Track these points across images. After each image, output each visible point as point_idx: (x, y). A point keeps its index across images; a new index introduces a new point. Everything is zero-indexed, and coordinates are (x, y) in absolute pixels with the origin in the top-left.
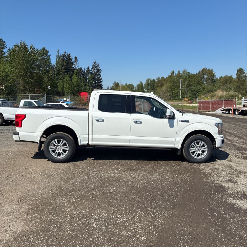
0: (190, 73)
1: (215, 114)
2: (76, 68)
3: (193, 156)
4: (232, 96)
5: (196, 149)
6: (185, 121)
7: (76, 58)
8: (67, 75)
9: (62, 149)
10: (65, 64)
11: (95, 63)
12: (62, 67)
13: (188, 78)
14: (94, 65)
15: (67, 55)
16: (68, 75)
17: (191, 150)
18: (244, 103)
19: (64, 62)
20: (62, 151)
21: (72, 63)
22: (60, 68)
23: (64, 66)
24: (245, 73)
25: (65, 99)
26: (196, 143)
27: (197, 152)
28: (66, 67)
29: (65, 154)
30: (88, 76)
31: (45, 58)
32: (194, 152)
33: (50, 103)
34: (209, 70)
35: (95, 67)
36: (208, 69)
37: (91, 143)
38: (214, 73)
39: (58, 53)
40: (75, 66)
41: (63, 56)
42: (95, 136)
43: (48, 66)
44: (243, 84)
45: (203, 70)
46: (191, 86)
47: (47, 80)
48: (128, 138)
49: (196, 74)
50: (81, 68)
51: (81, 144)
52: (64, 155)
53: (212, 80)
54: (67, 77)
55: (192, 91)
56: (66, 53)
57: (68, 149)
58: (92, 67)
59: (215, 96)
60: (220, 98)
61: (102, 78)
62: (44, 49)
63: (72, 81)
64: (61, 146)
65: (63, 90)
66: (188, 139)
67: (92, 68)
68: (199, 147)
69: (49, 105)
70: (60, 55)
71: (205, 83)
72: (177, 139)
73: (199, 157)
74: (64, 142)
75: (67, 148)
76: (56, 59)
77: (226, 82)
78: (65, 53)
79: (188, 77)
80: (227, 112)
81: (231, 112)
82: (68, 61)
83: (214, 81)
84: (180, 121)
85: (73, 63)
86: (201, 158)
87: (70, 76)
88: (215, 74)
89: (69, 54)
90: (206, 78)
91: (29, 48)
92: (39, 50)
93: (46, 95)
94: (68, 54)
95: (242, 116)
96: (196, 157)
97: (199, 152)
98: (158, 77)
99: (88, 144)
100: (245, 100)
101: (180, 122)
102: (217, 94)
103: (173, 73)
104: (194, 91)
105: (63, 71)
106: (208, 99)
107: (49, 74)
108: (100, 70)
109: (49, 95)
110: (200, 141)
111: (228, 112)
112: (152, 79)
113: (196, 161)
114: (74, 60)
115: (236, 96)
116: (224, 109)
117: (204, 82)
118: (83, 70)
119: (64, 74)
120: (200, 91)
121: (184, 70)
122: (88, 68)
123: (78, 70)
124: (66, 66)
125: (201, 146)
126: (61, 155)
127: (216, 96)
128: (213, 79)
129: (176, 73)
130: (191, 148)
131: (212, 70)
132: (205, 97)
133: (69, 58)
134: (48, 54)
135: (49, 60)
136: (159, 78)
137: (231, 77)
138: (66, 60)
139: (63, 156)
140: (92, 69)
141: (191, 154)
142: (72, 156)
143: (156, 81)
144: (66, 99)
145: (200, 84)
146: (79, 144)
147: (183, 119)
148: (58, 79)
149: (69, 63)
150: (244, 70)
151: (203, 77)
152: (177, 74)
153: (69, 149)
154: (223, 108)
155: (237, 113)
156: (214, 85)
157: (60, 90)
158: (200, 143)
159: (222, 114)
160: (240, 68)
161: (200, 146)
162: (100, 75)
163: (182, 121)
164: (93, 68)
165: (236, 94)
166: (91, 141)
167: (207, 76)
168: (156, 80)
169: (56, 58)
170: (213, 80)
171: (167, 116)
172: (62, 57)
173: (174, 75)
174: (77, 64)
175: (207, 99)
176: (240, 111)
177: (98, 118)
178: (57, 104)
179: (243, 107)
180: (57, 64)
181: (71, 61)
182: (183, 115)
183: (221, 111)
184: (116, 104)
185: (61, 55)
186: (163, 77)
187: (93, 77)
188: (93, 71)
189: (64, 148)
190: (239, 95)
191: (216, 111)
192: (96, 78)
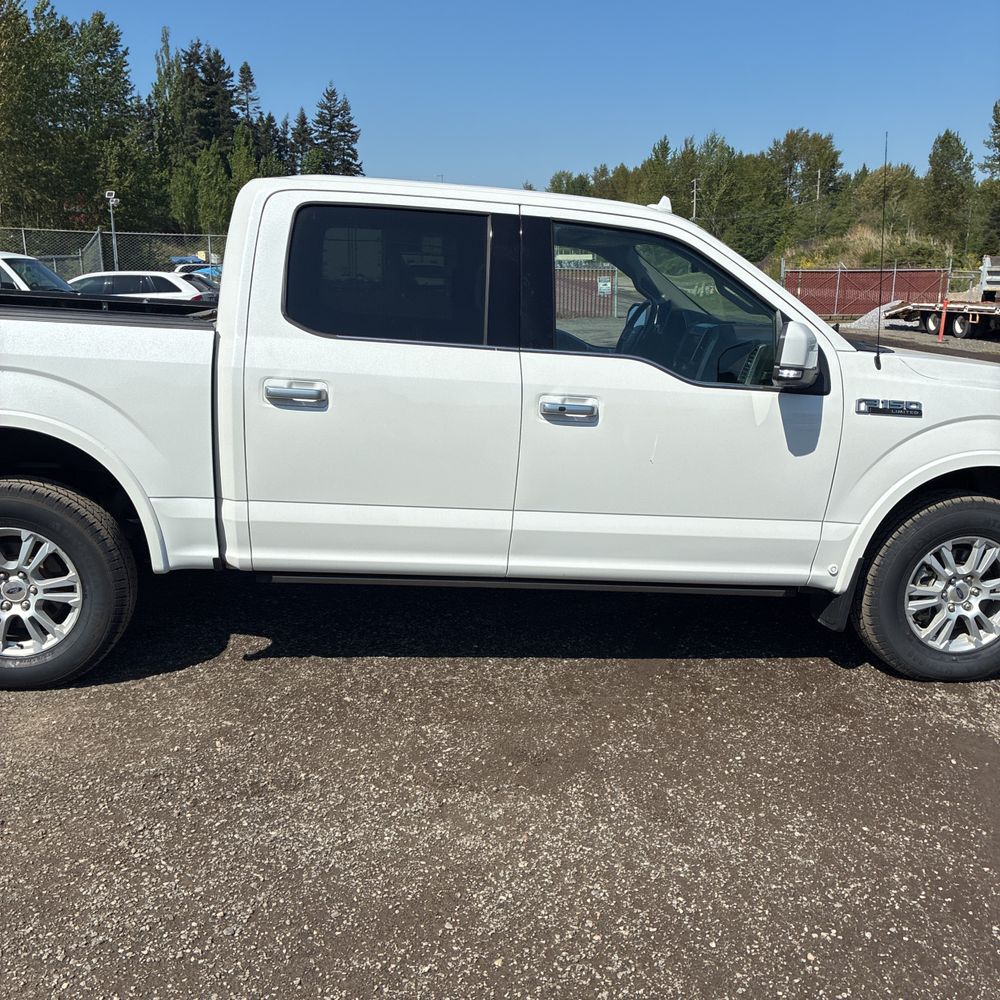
0: (737, 152)
1: (861, 333)
2: (248, 116)
3: (923, 633)
4: (918, 253)
5: (944, 591)
6: (895, 409)
7: (246, 71)
8: (208, 149)
9: (33, 600)
10: (200, 97)
11: (331, 95)
12: (184, 113)
13: (728, 171)
14: (327, 108)
15: (204, 56)
16: (213, 146)
17: (911, 598)
18: (989, 282)
19: (194, 87)
20: (32, 612)
21: (232, 92)
22: (178, 117)
23: (195, 107)
24: (968, 154)
25: (201, 255)
26: (948, 555)
27: (952, 611)
28: (203, 111)
29: (57, 628)
30: (299, 155)
31: (104, 66)
32: (934, 610)
33: (120, 269)
34: (816, 138)
35: (333, 117)
36: (814, 135)
37: (236, 557)
38: (836, 155)
39: (167, 47)
40: (243, 110)
41: (188, 62)
42: (262, 511)
43: (116, 103)
44: (955, 203)
45: (792, 138)
46: (739, 209)
47: (113, 165)
48: (499, 520)
49: (763, 154)
50: (271, 119)
51: (172, 563)
52: (51, 641)
53: (827, 185)
54: (208, 157)
55: (740, 229)
56: (202, 49)
57: (75, 598)
58: (320, 116)
59: (843, 251)
60: (866, 261)
61: (362, 166)
62: (99, 19)
63: (230, 176)
64: (25, 577)
65: (192, 215)
66: (901, 529)
67: (318, 118)
68: (964, 577)
69: (103, 278)
70: (173, 53)
71: (795, 194)
72: (833, 531)
73: (964, 644)
74: (48, 547)
75: (71, 589)
76: (159, 72)
77: (885, 194)
78: (199, 45)
79: (725, 168)
80: (909, 324)
81: (932, 326)
82: (211, 83)
83: (834, 189)
84: (863, 407)
85: (235, 94)
86: (972, 647)
87: (221, 153)
88: (840, 160)
89: (216, 53)
90: (803, 176)
91: (30, 15)
93: (102, 234)
94: (209, 50)
95: (985, 343)
96: (939, 644)
97: (962, 612)
98: (599, 167)
99: (220, 561)
100: (994, 269)
101: (859, 412)
102: (852, 245)
103: (664, 148)
104: (750, 228)
105: (191, 129)
106: (814, 266)
107: (125, 141)
108: (353, 130)
109: (113, 232)
110: (979, 541)
111: (916, 324)
112: (575, 176)
113: (944, 666)
114: (236, 81)
115: (930, 254)
116: (901, 310)
117: (791, 193)
118: (279, 126)
119: (196, 142)
120: (773, 231)
121: (713, 139)
122: (303, 120)
123: (255, 127)
124: (202, 105)
125: (981, 570)
126: (28, 637)
127: (848, 250)
128: (832, 179)
129: (676, 148)
130: (914, 582)
131: (829, 138)
132: (803, 254)
133: (217, 70)
134: (119, 44)
135: (121, 72)
136: (604, 171)
137: (906, 170)
138: (201, 80)
139: (46, 646)
140: (317, 122)
141: (911, 620)
142: (108, 641)
143: (592, 182)
144: (207, 256)
145: (776, 199)
146: (157, 565)
147: (881, 396)
148: (164, 162)
149: (215, 93)
150: (962, 142)
151: (791, 167)
152: (679, 153)
153: (84, 596)
154: (894, 304)
155: (958, 328)
156: (833, 206)
157: (178, 214)
158: (975, 553)
159: (892, 332)
160: (947, 132)
161: (971, 575)
162: (352, 150)
163: (873, 408)
164: (322, 121)
165: (933, 243)
166: (240, 544)
167: (808, 164)
168: (591, 179)
169: (159, 69)
170: (830, 181)
171: (785, 373)
172: (185, 66)
173: (669, 158)
174: (253, 100)
175: (809, 265)
176: (974, 319)
177: (284, 384)
178: (144, 277)
179: (980, 300)
180: (158, 94)
181: (224, 85)
182: (877, 360)
183: (887, 318)
184: (421, 281)
185: (178, 56)
186: (623, 167)
187: (323, 161)
188: (323, 132)
189: (48, 591)
190: (946, 248)
191: (861, 320)
192: (336, 163)
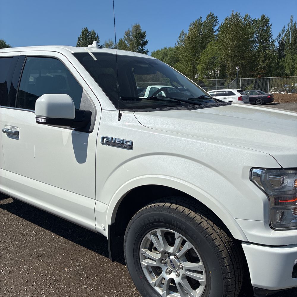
5: (162, 259)
27: (169, 274)
31: (264, 30)
39: (292, 22)
62: (263, 17)
72: (99, 207)
84: (104, 141)
92: (257, 19)
96: (161, 291)
107: (267, 51)
134: (269, 23)
135: (269, 31)
161: (175, 255)
163: (109, 142)
